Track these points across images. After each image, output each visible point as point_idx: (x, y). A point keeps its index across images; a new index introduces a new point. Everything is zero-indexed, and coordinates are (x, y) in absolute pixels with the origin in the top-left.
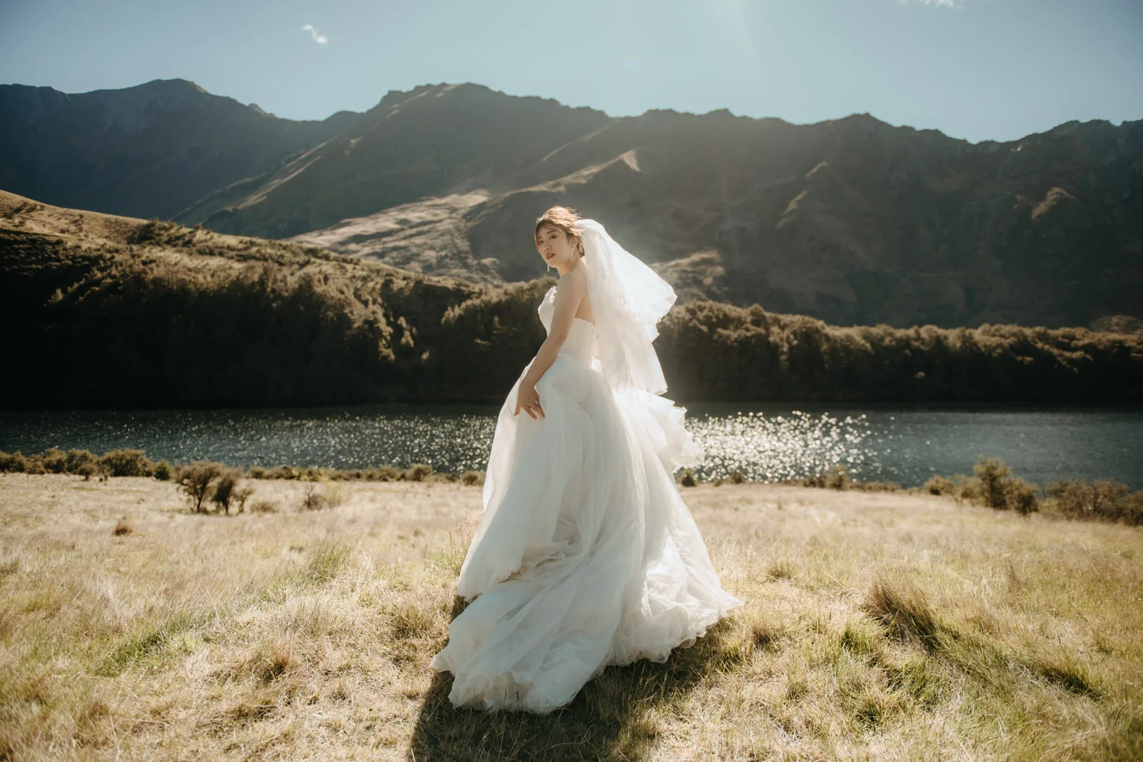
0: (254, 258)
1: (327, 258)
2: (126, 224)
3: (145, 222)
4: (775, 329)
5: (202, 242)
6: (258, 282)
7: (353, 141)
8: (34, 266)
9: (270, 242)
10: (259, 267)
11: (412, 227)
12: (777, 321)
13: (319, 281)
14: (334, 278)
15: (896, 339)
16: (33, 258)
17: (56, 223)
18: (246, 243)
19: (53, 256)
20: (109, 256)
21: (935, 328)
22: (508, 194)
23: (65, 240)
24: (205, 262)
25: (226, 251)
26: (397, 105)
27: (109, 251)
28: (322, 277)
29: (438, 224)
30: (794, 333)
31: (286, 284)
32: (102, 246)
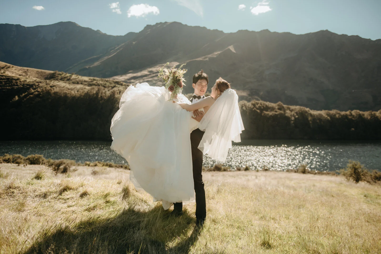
0: (94, 85)
1: (122, 85)
2: (45, 73)
3: (52, 72)
4: (288, 111)
5: (75, 79)
6: (95, 94)
8: (8, 88)
9: (101, 79)
10: (96, 88)
11: (154, 74)
12: (289, 109)
13: (117, 93)
15: (341, 115)
16: (8, 85)
17: (17, 72)
18: (92, 79)
19: (15, 84)
20: (37, 84)
21: (358, 111)
23: (21, 78)
24: (75, 86)
25: (83, 82)
26: (150, 30)
27: (37, 82)
30: (296, 113)
31: (106, 94)
32: (35, 80)
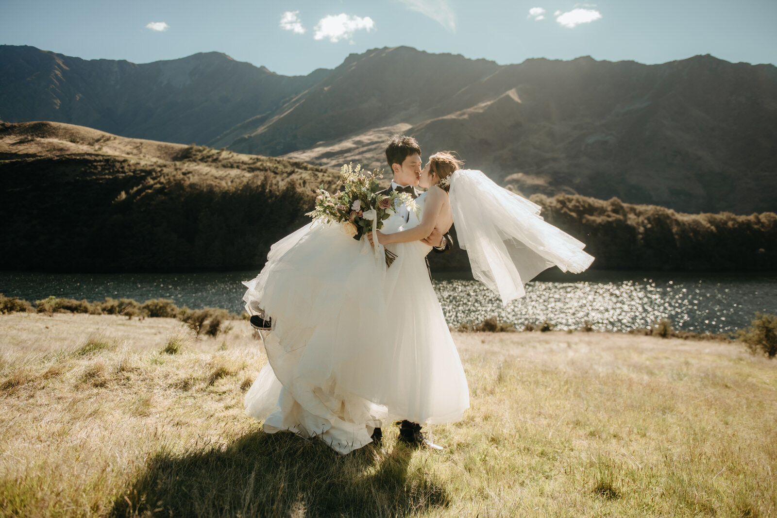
0: (258, 169)
1: (306, 169)
2: (173, 148)
3: (186, 146)
4: (632, 216)
5: (226, 159)
6: (260, 186)
7: (326, 89)
8: (107, 176)
9: (270, 158)
10: (261, 176)
11: (364, 146)
12: (633, 210)
13: (300, 185)
14: (309, 182)
15: (738, 223)
16: (107, 171)
17: (123, 149)
18: (254, 159)
19: (121, 170)
20: (159, 169)
21: (773, 214)
22: (429, 122)
23: (129, 159)
24: (227, 173)
25: (241, 165)
26: (355, 63)
27: (160, 166)
28: (301, 181)
29: (382, 144)
30: (648, 219)
31: (278, 187)
32: (155, 163)
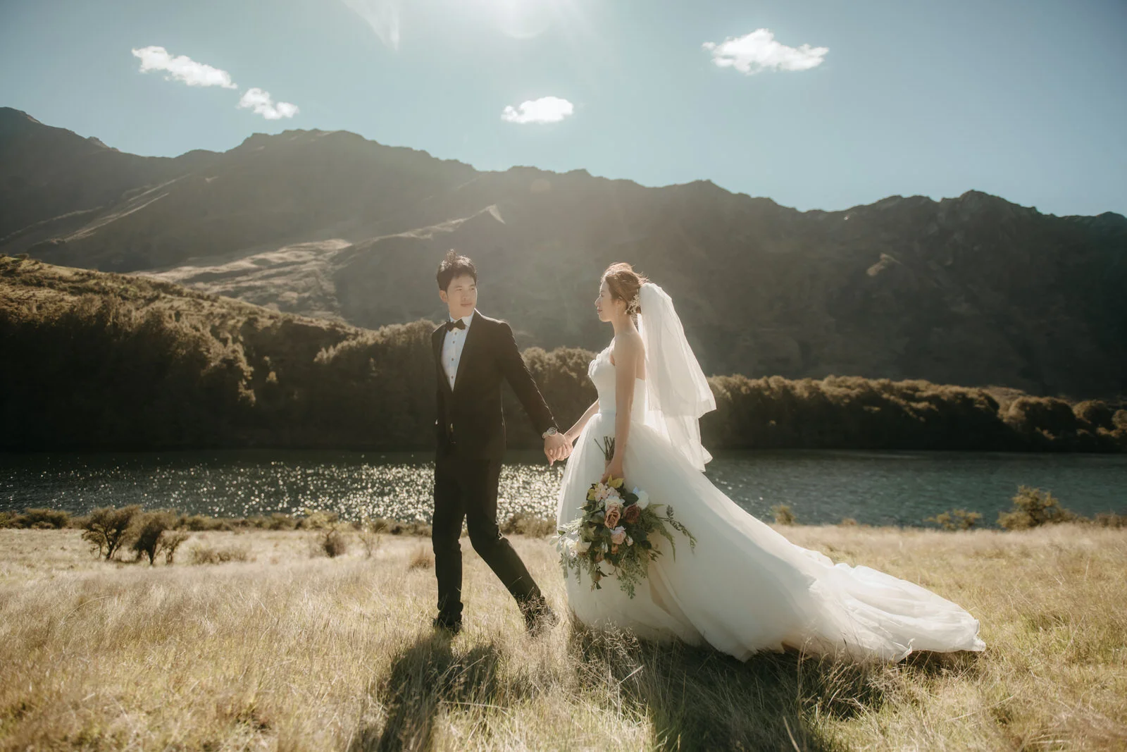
0: (92, 290)
1: (180, 294)
5: (29, 272)
6: (94, 316)
7: (208, 180)
9: (112, 275)
11: (271, 267)
13: (170, 317)
14: (187, 315)
18: (83, 275)
21: (781, 379)
22: (376, 239)
24: (31, 293)
25: (57, 282)
26: (262, 148)
28: (173, 313)
29: (301, 266)
31: (130, 319)
